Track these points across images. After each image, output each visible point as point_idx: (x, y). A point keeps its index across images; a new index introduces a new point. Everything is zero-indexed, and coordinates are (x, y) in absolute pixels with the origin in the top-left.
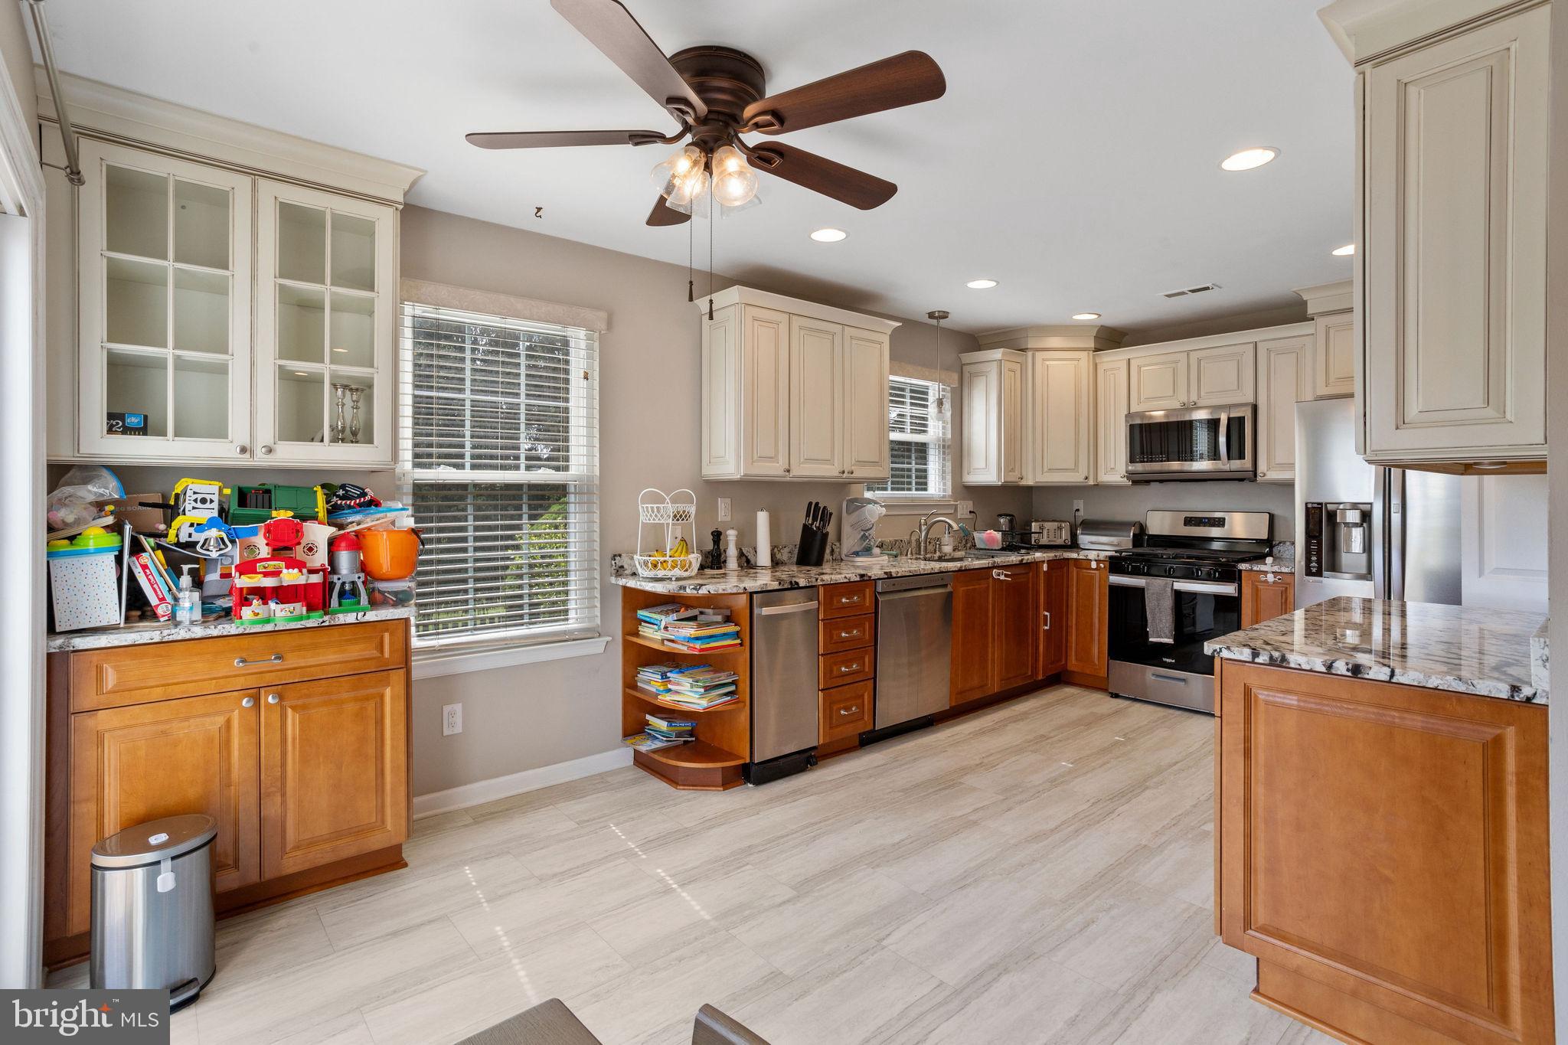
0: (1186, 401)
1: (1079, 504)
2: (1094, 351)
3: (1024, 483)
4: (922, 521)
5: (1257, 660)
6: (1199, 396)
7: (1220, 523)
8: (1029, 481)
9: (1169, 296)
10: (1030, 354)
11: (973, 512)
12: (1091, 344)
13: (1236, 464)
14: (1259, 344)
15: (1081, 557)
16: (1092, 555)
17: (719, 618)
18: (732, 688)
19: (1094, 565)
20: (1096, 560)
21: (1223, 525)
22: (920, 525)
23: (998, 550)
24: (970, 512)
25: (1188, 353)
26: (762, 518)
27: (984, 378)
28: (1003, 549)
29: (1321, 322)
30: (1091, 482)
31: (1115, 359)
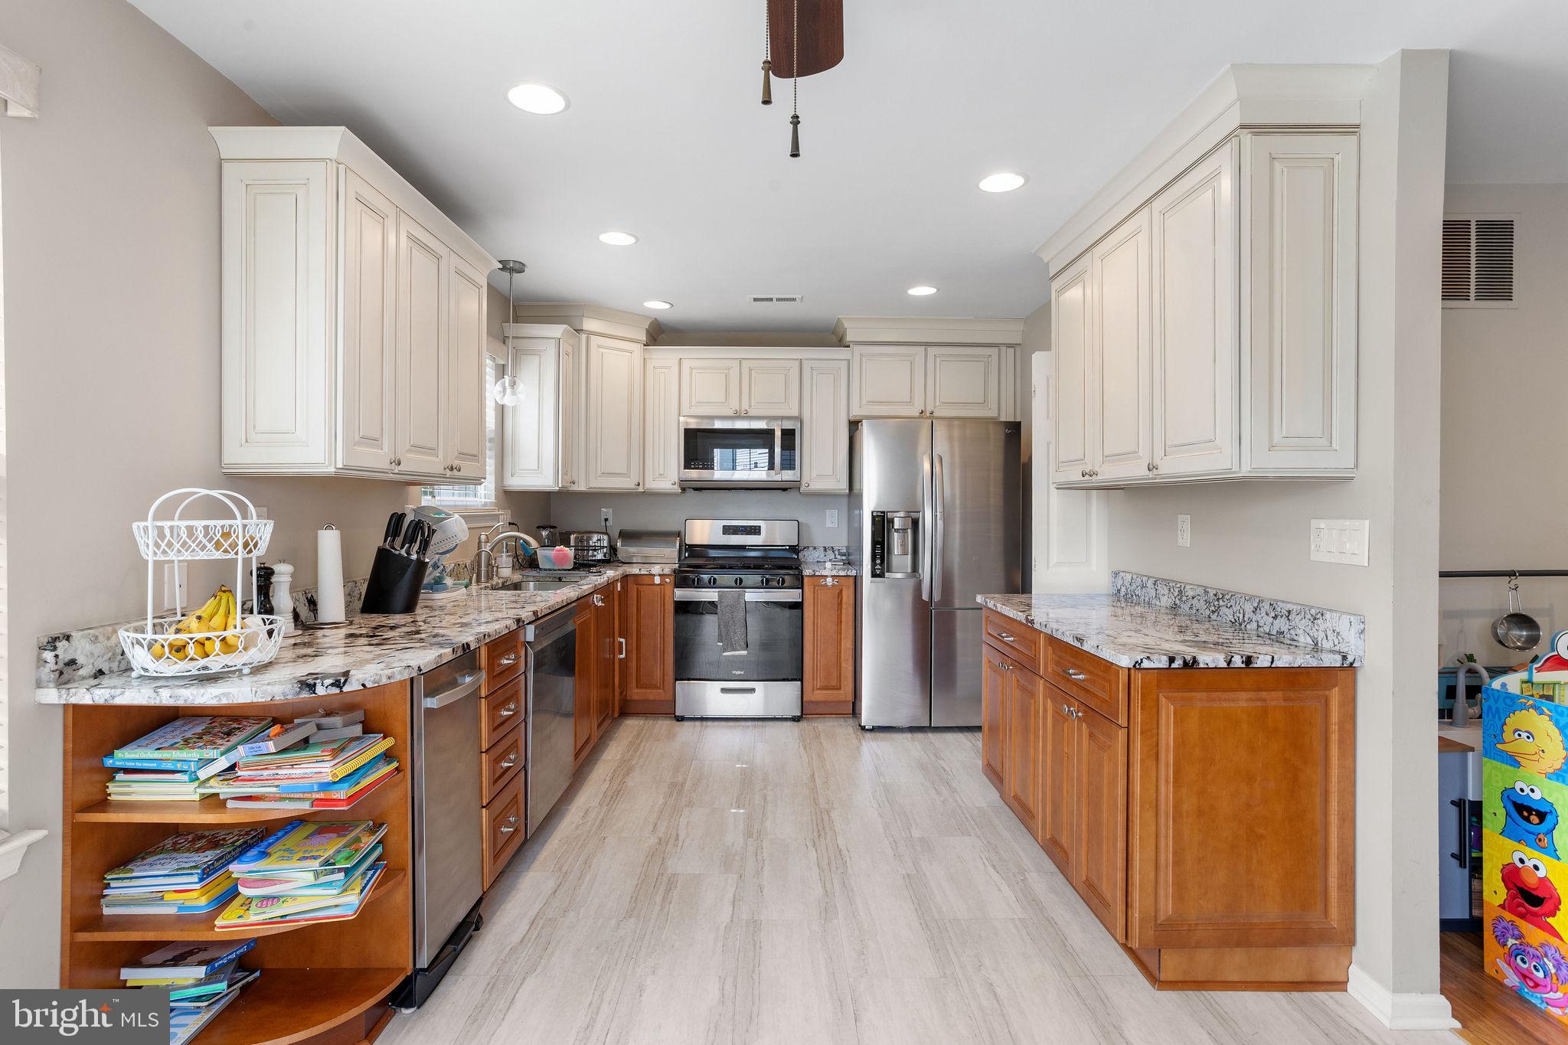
0: (737, 408)
1: (606, 512)
2: (645, 345)
3: (575, 488)
4: (483, 538)
5: (1173, 666)
6: (750, 406)
7: (755, 531)
8: (581, 487)
9: (755, 300)
10: (584, 336)
11: (513, 524)
12: (643, 337)
13: (788, 475)
14: (804, 362)
15: (642, 573)
16: (656, 570)
17: (357, 730)
18: (379, 850)
19: (657, 580)
20: (659, 575)
21: (759, 533)
22: (480, 542)
23: (569, 570)
24: (510, 524)
25: (741, 360)
26: (329, 542)
27: (538, 357)
28: (573, 569)
29: (858, 350)
30: (641, 489)
31: (667, 356)
